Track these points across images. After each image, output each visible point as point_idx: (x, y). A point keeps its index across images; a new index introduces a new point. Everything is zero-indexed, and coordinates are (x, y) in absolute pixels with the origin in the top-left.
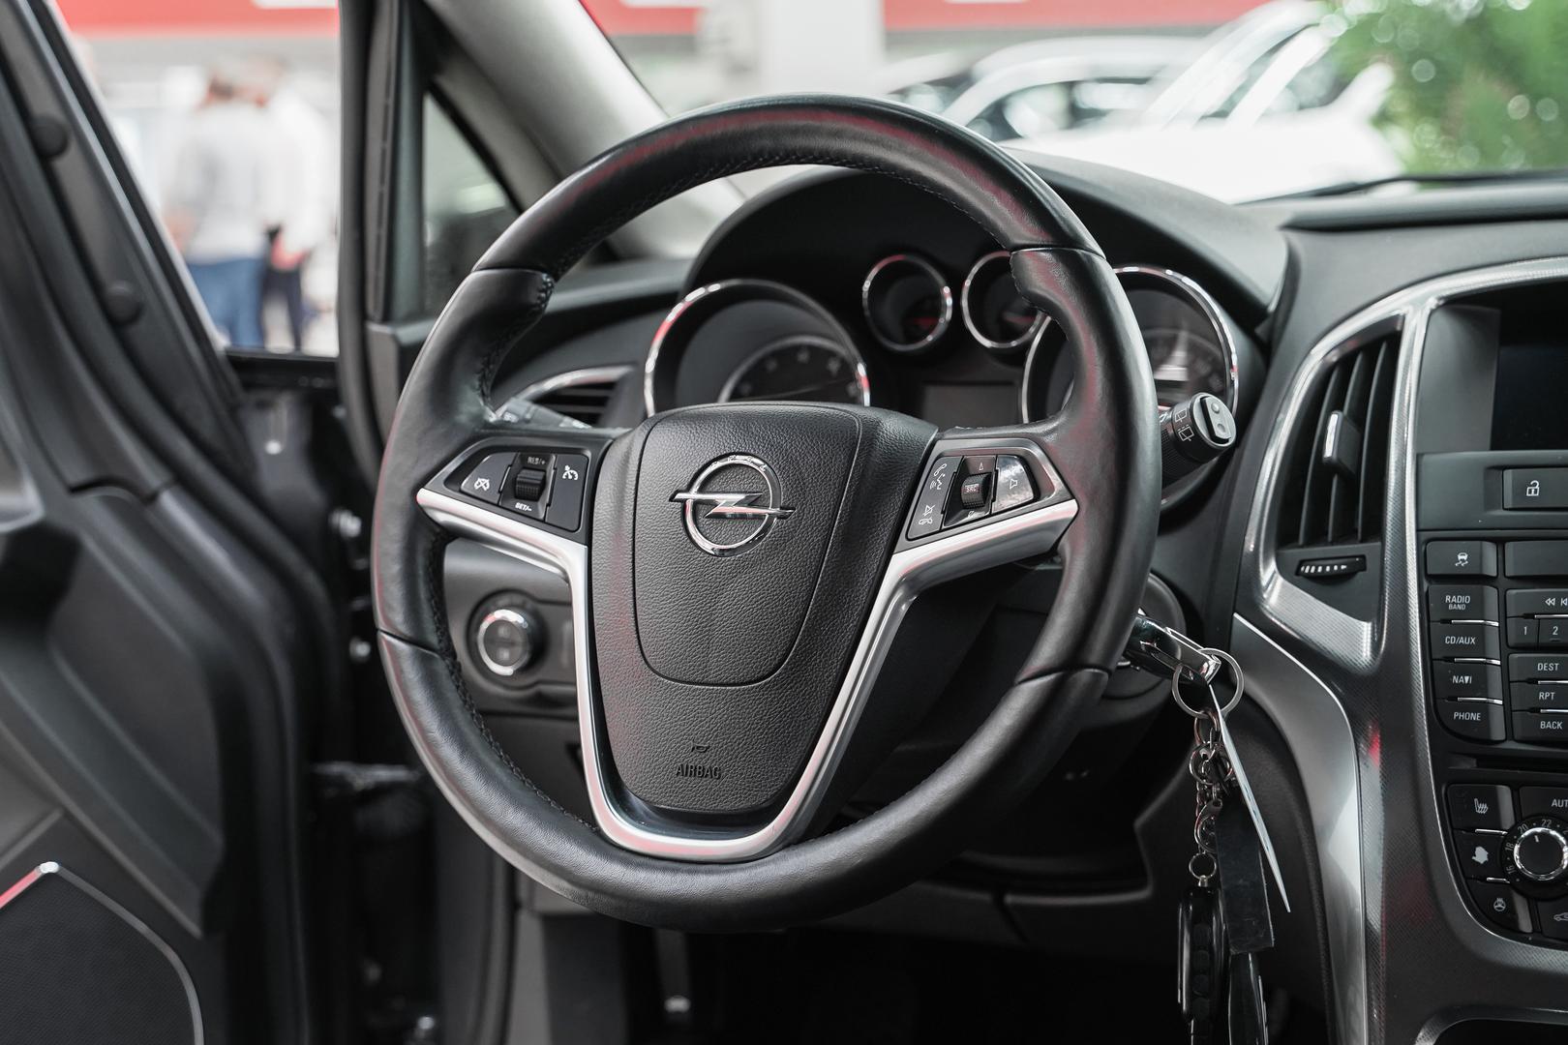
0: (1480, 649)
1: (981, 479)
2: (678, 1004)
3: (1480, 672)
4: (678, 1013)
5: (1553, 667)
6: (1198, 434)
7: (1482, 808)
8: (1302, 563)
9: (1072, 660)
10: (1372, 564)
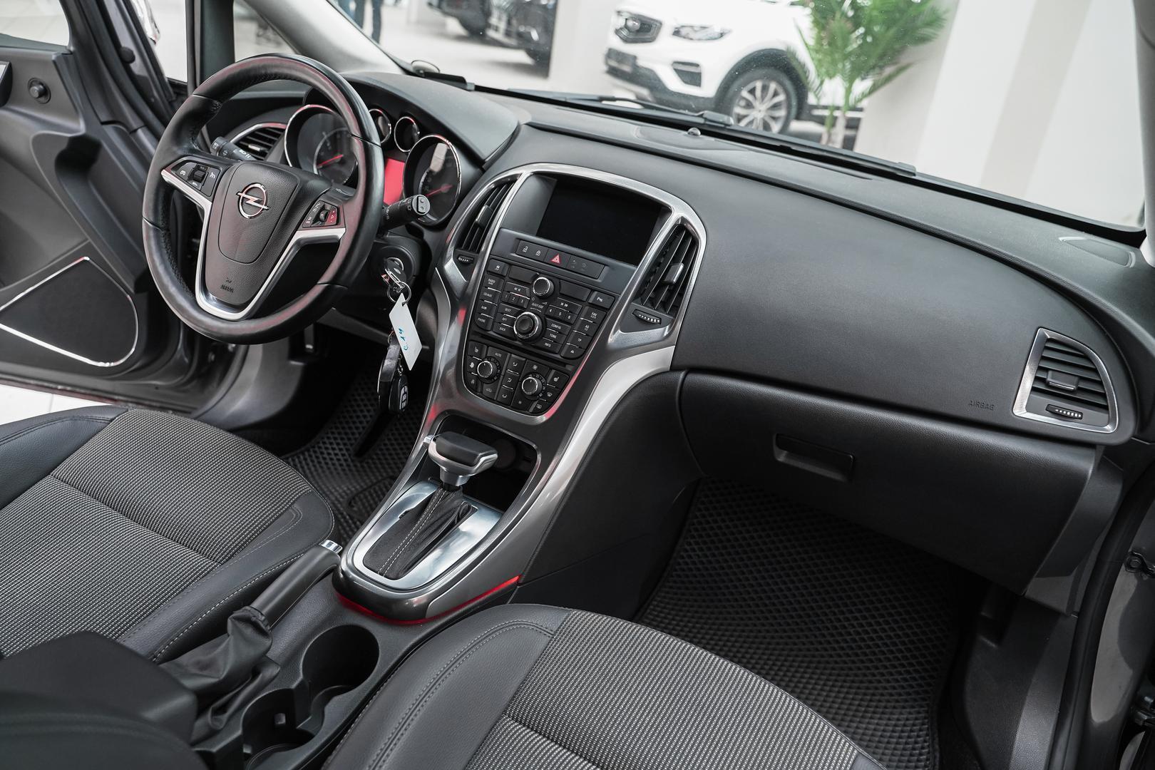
0: (492, 300)
1: (326, 212)
2: (309, 347)
3: (490, 306)
4: (309, 349)
5: (509, 310)
7: (477, 351)
8: (459, 256)
9: (335, 280)
10: (475, 262)
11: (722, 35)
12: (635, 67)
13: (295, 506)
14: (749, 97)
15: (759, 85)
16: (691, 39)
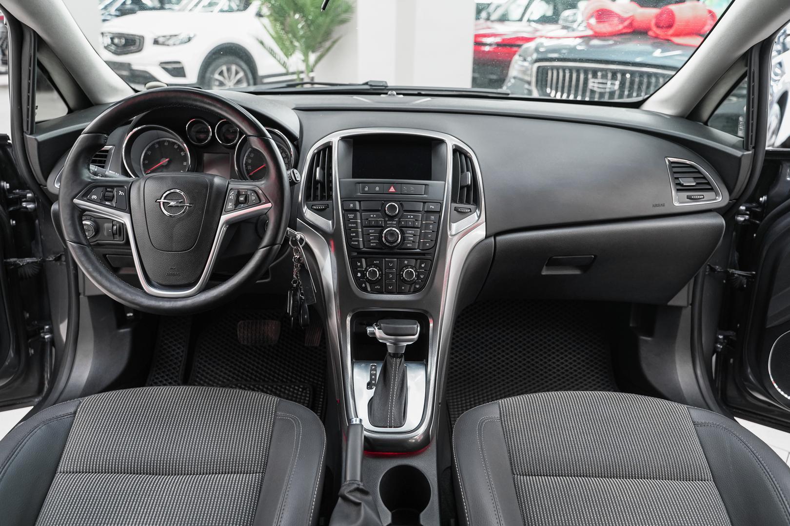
0: (356, 227)
1: (244, 196)
2: (130, 314)
3: (357, 232)
5: (373, 231)
6: (293, 180)
7: (359, 264)
8: (312, 206)
9: (273, 243)
10: (330, 207)
11: (189, 39)
12: (131, 70)
13: (279, 413)
14: (220, 78)
15: (224, 68)
16: (168, 45)
